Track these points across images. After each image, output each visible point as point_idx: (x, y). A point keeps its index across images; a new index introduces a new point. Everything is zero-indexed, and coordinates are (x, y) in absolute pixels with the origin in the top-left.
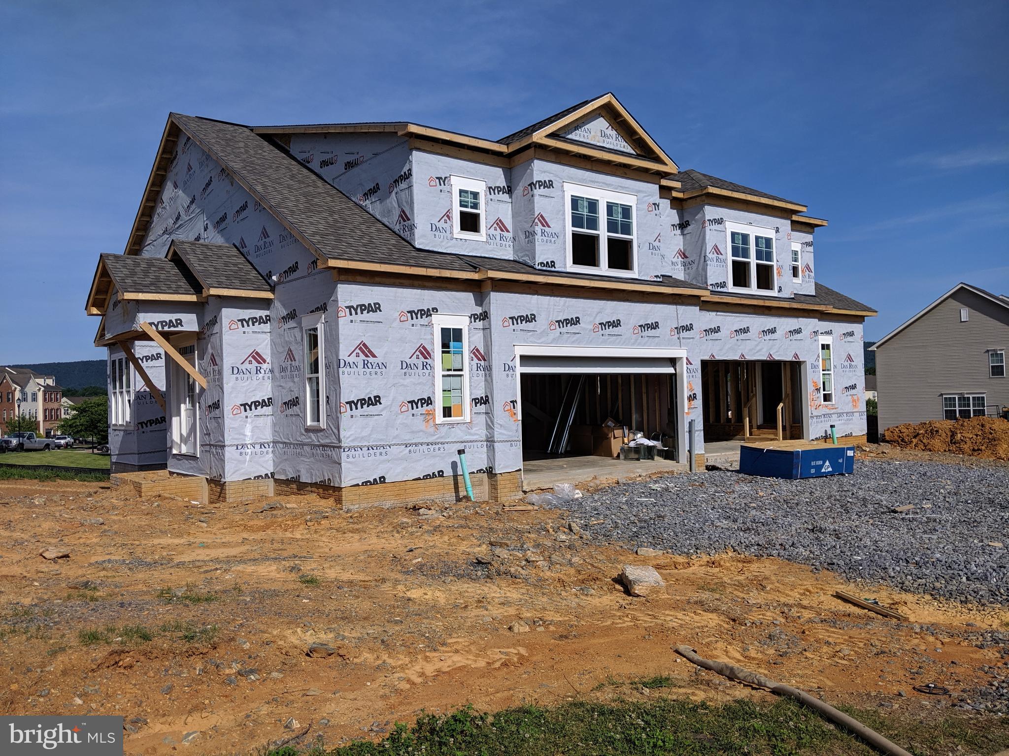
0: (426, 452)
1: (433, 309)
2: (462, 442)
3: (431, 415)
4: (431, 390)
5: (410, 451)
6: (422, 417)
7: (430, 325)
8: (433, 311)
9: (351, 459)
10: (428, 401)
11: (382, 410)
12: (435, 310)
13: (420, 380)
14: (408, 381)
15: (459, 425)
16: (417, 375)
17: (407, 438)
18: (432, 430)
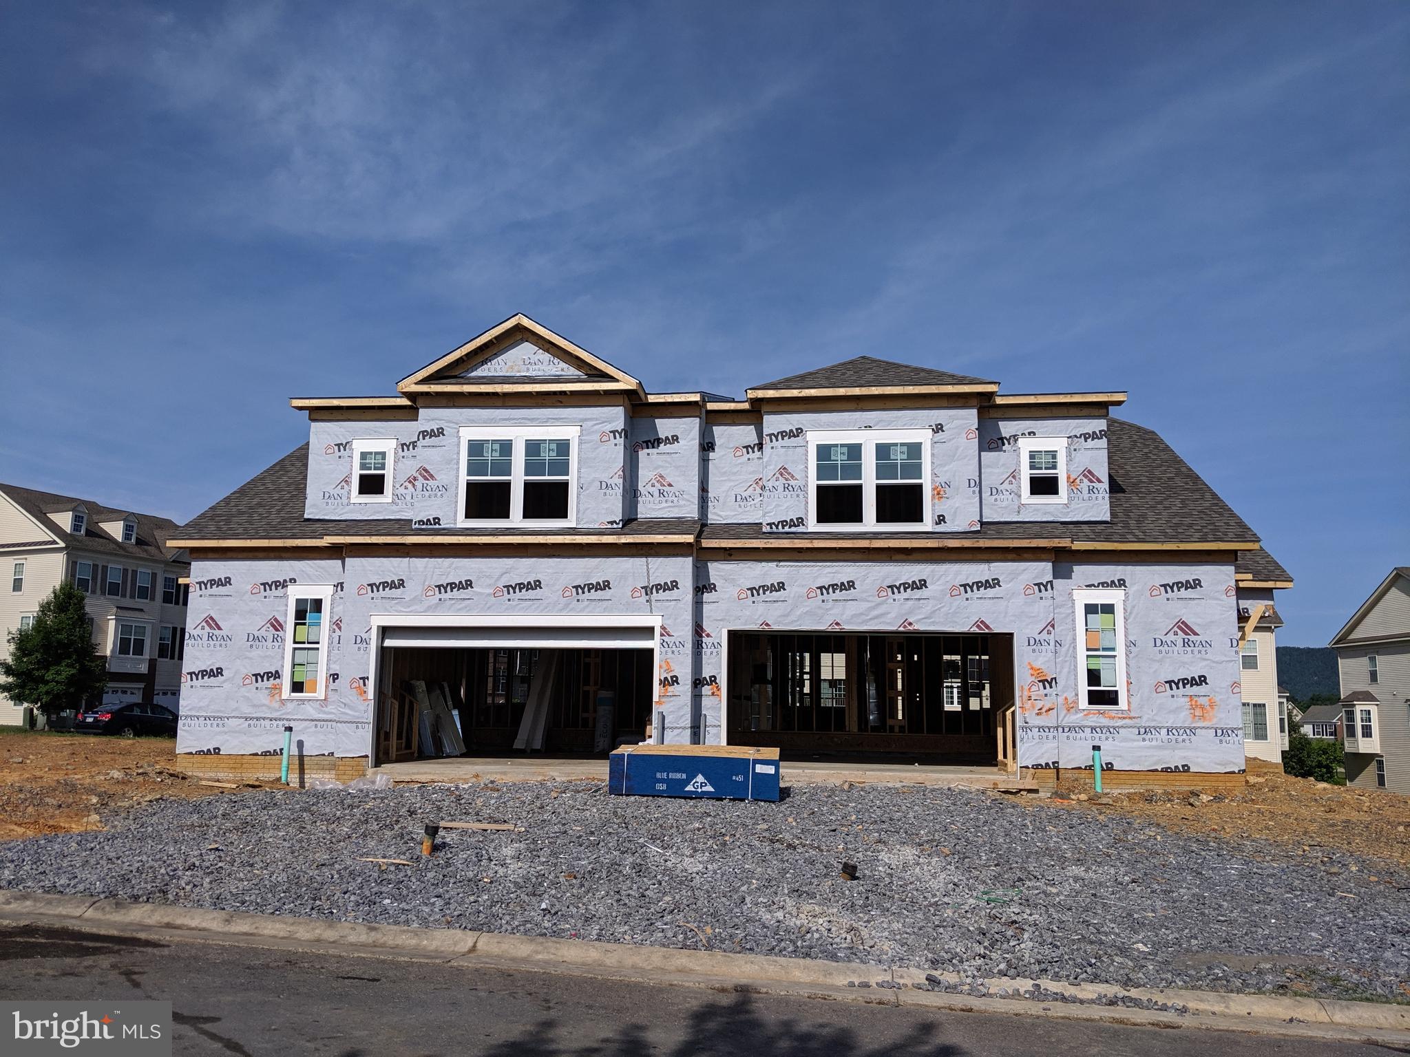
0: (268, 728)
1: (291, 580)
2: (312, 720)
3: (278, 688)
4: (280, 663)
5: (249, 725)
6: (267, 692)
7: (286, 596)
8: (291, 582)
9: (186, 728)
10: (277, 675)
11: (224, 682)
12: (293, 581)
13: (268, 653)
14: (255, 653)
15: (310, 702)
16: (265, 648)
17: (247, 710)
18: (276, 705)
